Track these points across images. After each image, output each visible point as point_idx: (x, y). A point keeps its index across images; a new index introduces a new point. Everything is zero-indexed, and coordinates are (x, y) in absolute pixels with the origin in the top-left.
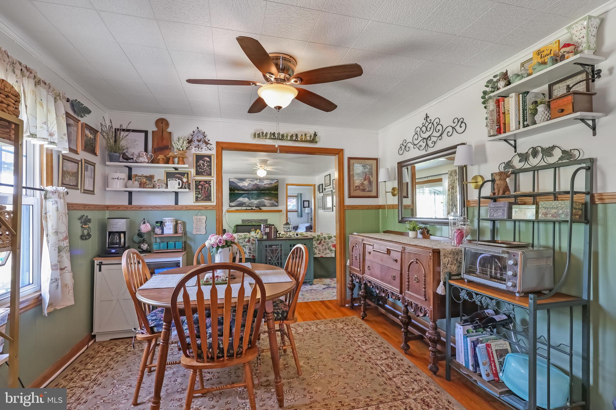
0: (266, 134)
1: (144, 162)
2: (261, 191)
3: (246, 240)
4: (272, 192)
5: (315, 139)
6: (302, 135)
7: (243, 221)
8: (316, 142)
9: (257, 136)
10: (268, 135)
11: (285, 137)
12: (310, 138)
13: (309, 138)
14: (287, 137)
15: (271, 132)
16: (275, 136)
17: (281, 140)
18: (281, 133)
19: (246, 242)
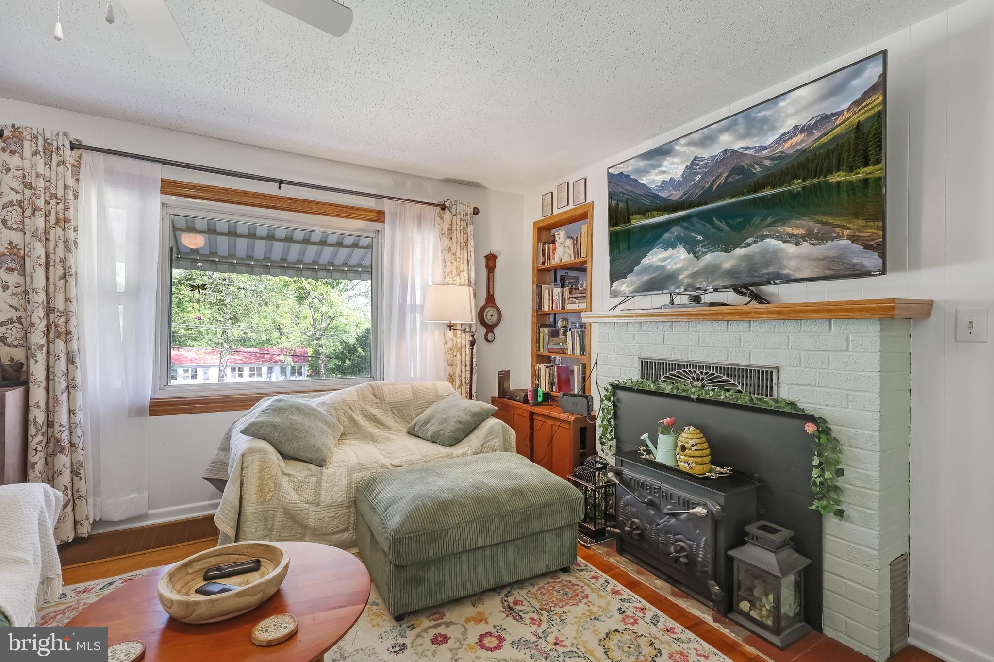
2: (755, 190)
4: (833, 178)
7: (647, 366)
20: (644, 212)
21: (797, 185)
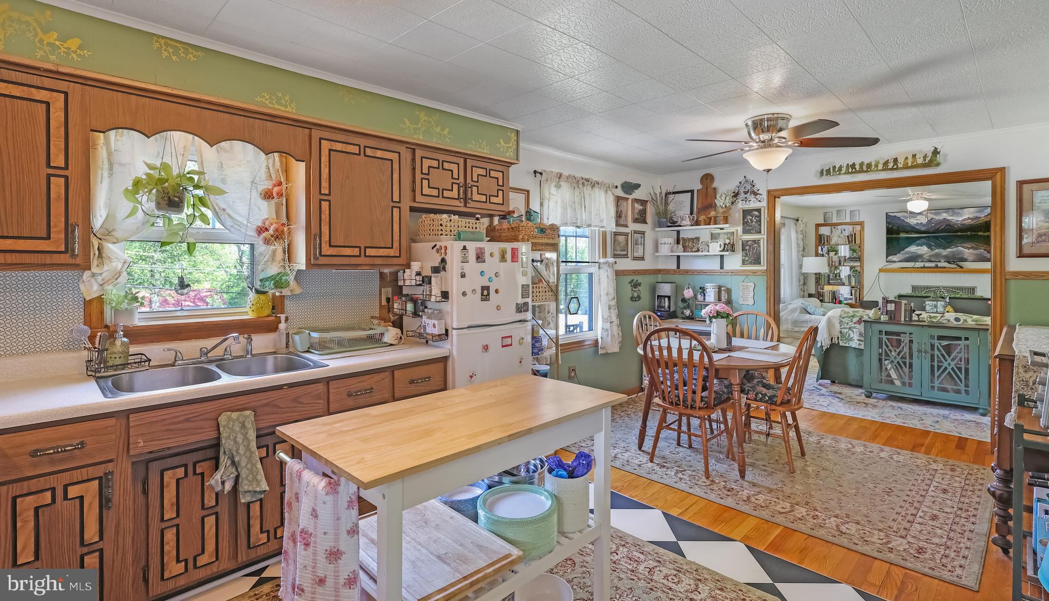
0: (840, 168)
1: (687, 225)
2: (955, 232)
3: (855, 320)
4: (980, 233)
5: (935, 160)
6: (907, 158)
7: (915, 288)
8: (938, 165)
9: (825, 173)
10: (844, 170)
11: (873, 167)
12: (925, 160)
13: (922, 159)
14: (876, 166)
15: (848, 164)
16: (856, 169)
17: (867, 171)
18: (866, 162)
19: (855, 323)
20: (907, 232)
21: (969, 233)
